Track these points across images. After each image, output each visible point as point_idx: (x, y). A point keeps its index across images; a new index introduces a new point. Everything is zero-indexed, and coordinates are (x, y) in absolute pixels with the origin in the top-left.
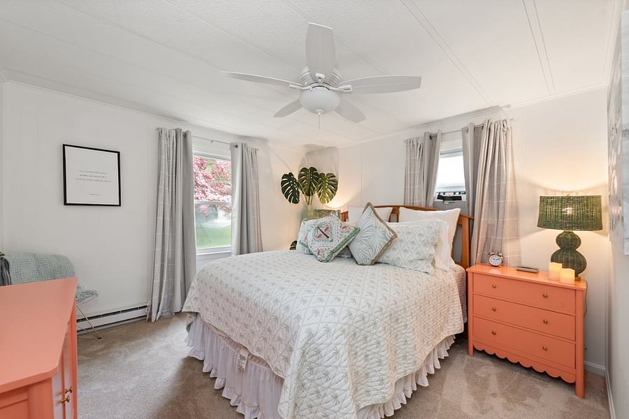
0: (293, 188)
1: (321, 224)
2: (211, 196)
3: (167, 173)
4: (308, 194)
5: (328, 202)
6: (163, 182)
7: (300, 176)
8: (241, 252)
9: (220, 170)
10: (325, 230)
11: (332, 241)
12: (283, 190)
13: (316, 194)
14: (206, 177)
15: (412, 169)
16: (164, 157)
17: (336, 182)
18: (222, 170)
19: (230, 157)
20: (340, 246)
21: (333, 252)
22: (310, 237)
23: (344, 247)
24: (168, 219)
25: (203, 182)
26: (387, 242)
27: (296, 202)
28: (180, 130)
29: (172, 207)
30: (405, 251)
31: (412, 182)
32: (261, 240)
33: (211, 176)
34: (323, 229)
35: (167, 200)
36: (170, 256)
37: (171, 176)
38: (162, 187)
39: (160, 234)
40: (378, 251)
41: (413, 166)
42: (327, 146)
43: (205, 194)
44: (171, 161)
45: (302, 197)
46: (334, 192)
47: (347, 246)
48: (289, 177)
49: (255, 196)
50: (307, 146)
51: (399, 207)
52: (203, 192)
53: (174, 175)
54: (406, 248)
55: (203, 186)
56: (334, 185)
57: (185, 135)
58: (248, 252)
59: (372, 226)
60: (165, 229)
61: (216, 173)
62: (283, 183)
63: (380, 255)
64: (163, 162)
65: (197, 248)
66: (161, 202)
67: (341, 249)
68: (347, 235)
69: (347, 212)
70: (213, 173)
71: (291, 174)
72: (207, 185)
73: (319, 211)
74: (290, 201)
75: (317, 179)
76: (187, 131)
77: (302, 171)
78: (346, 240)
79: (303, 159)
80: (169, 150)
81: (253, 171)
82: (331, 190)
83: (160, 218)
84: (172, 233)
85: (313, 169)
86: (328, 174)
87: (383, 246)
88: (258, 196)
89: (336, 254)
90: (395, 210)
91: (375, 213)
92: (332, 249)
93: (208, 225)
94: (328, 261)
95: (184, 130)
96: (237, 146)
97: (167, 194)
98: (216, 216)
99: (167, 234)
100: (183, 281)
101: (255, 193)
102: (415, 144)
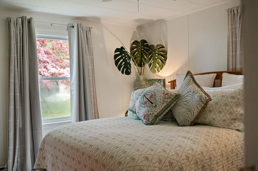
0: (125, 60)
1: (147, 92)
2: (53, 70)
3: (16, 56)
4: (140, 65)
5: (159, 71)
6: (13, 63)
7: (132, 49)
8: (80, 120)
9: (60, 46)
10: (150, 97)
11: (156, 106)
12: (116, 63)
13: (147, 65)
14: (47, 53)
15: (234, 36)
16: (13, 42)
17: (166, 52)
18: (62, 46)
19: (67, 37)
20: (163, 110)
21: (156, 116)
22: (137, 104)
23: (167, 111)
24: (18, 94)
25: (45, 58)
26: (203, 105)
27: (128, 73)
28: (25, 17)
29: (21, 84)
30: (220, 112)
31: (234, 49)
32: (97, 110)
33: (51, 51)
34: (148, 97)
35: (17, 78)
36: (21, 126)
37: (19, 57)
38: (12, 68)
39: (12, 107)
40: (196, 113)
41: (234, 33)
42: (155, 19)
43: (47, 69)
44: (19, 45)
45: (134, 68)
46: (163, 62)
47: (170, 110)
48: (121, 50)
49: (91, 71)
50: (137, 21)
51: (222, 73)
52: (45, 67)
53: (22, 57)
54: (220, 109)
55: (45, 62)
56: (164, 56)
57: (29, 22)
58: (86, 119)
59: (191, 92)
60: (16, 104)
61: (56, 49)
62: (116, 56)
63: (198, 117)
64: (13, 46)
65: (43, 118)
66: (12, 81)
67: (164, 113)
68: (169, 100)
69: (175, 81)
70: (53, 50)
71: (122, 48)
72: (48, 60)
73: (150, 80)
74: (123, 73)
75: (147, 51)
76: (31, 18)
77: (133, 43)
78: (168, 105)
79: (134, 33)
80: (17, 35)
81: (88, 47)
82: (161, 61)
83: (12, 94)
84: (22, 107)
85: (144, 41)
86: (157, 46)
87: (200, 108)
88: (93, 70)
89: (160, 117)
90: (219, 76)
91: (194, 80)
92: (156, 114)
93: (51, 99)
94: (153, 124)
95: (28, 17)
96: (73, 27)
97: (16, 74)
98: (58, 90)
99: (18, 107)
100: (32, 147)
101: (90, 68)
102: (236, 12)
